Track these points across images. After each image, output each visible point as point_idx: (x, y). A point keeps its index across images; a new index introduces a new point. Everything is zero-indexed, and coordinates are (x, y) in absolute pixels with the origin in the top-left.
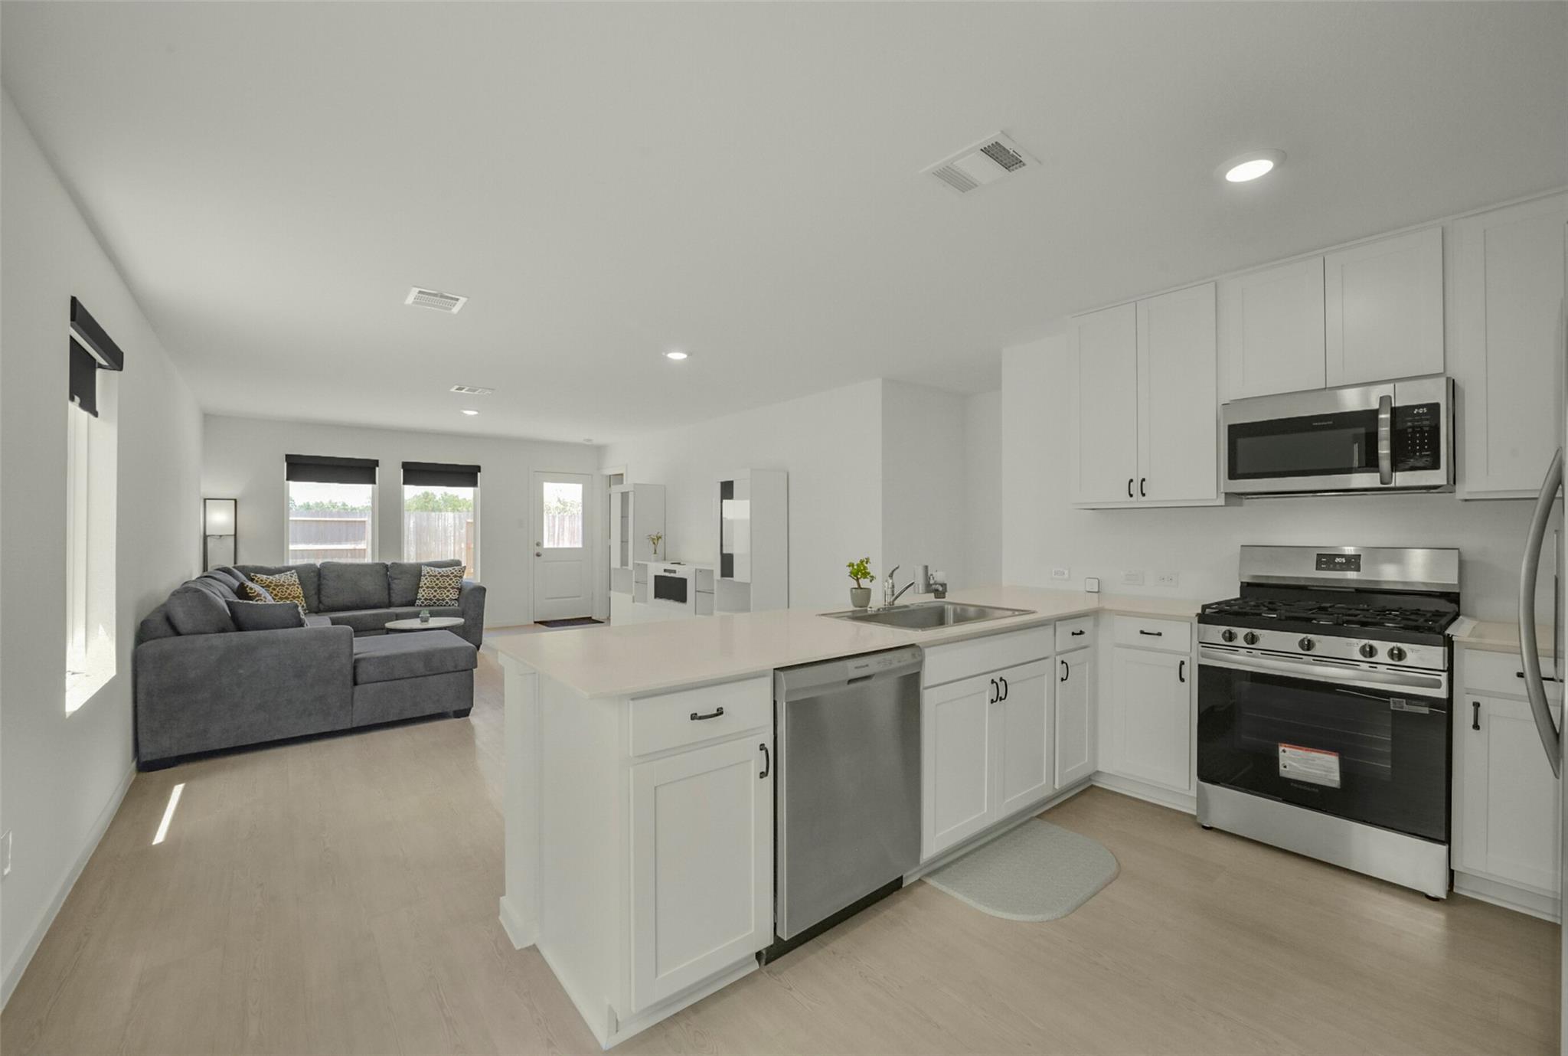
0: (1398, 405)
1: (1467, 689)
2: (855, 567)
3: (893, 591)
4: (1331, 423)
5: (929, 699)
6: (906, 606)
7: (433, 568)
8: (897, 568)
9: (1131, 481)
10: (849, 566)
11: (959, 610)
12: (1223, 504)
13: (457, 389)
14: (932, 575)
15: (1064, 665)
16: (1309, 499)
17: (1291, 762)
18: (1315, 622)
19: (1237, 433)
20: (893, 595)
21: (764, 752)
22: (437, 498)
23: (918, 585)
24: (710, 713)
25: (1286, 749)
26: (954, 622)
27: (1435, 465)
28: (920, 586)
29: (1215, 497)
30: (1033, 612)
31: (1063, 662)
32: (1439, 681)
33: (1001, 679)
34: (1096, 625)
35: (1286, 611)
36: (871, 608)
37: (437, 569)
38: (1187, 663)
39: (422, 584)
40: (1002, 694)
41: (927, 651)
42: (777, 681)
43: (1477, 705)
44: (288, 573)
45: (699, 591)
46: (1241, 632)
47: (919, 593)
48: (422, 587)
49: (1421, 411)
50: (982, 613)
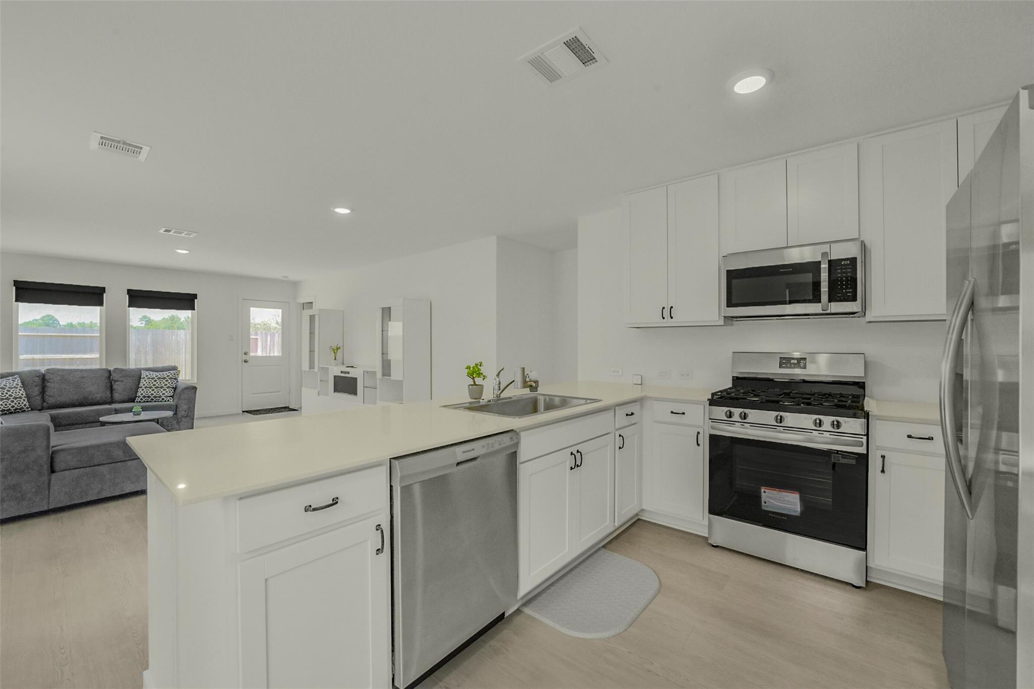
0: (832, 258)
1: (877, 446)
2: (471, 369)
3: (499, 387)
4: (791, 269)
5: (524, 472)
6: (510, 398)
7: (151, 373)
8: (502, 369)
9: (664, 308)
10: (467, 368)
11: (547, 399)
12: (723, 324)
13: (164, 231)
14: (527, 374)
15: (621, 437)
16: (774, 321)
17: (769, 500)
18: (782, 403)
19: (732, 275)
20: (500, 389)
21: (379, 531)
22: (182, 320)
23: (517, 382)
24: (327, 504)
25: (766, 490)
26: (544, 410)
27: (854, 299)
28: (519, 383)
29: (718, 319)
30: (600, 401)
31: (620, 436)
32: (862, 442)
33: (578, 452)
34: (642, 407)
35: (766, 396)
36: (483, 399)
37: (154, 373)
38: (701, 433)
39: (141, 385)
40: (578, 463)
41: (522, 434)
42: (392, 468)
43: (883, 457)
44: (11, 378)
45: (366, 387)
46: (737, 411)
47: (517, 388)
48: (142, 387)
49: (846, 262)
50: (565, 402)
